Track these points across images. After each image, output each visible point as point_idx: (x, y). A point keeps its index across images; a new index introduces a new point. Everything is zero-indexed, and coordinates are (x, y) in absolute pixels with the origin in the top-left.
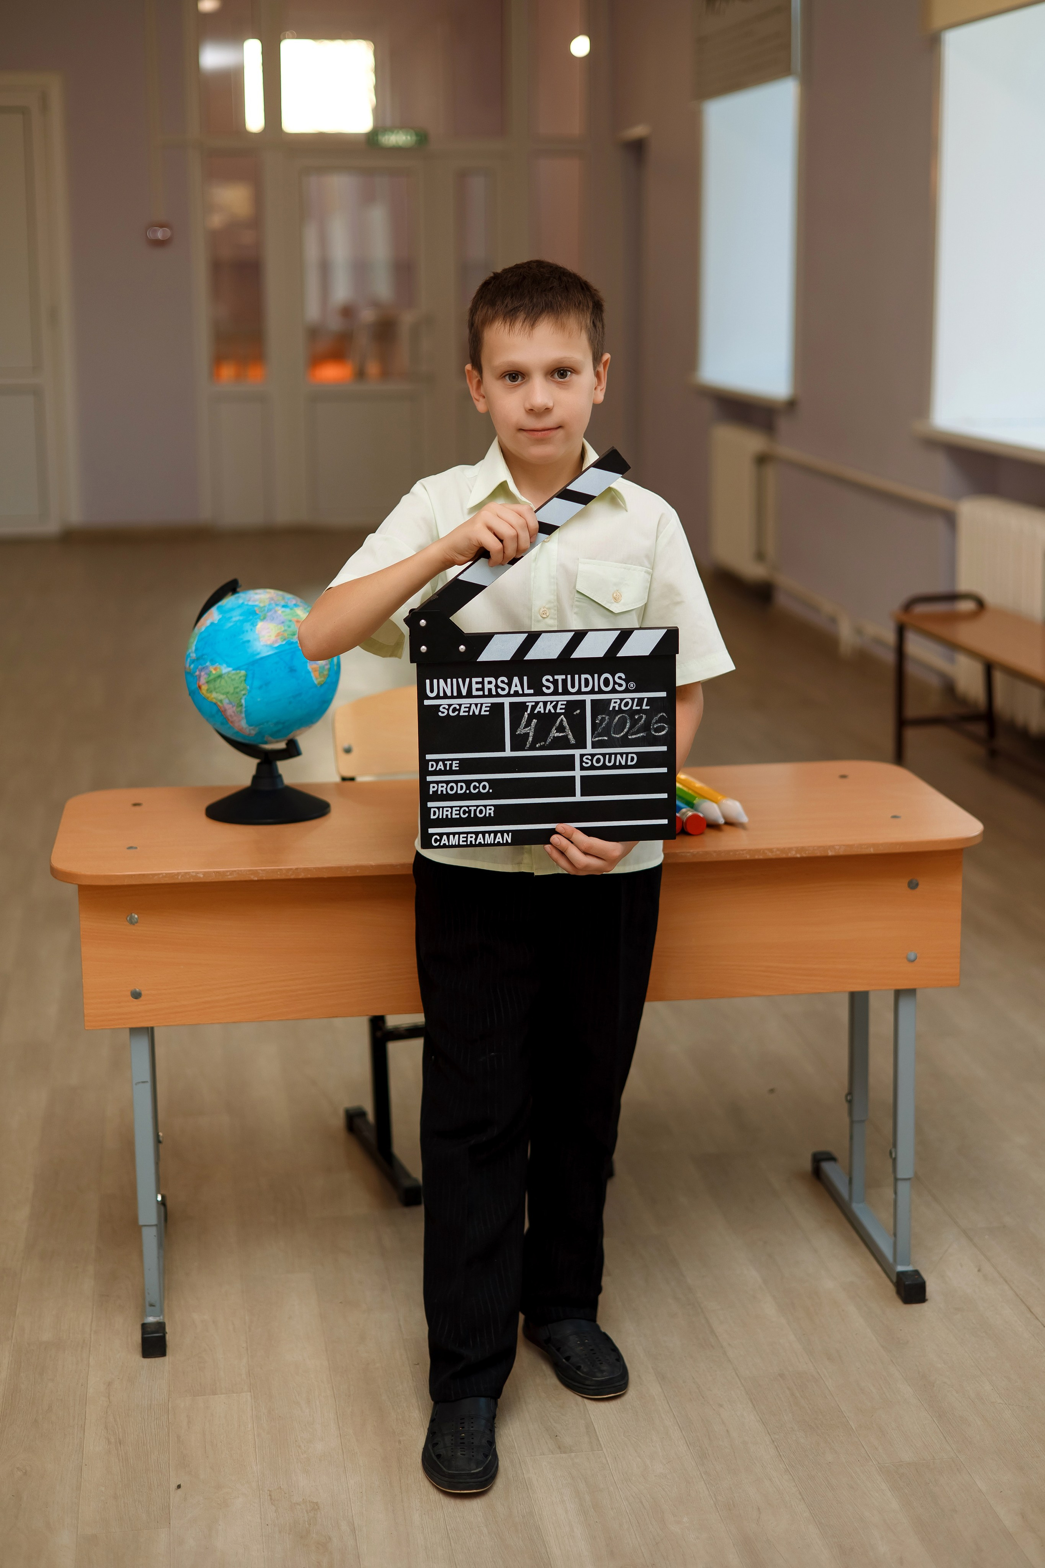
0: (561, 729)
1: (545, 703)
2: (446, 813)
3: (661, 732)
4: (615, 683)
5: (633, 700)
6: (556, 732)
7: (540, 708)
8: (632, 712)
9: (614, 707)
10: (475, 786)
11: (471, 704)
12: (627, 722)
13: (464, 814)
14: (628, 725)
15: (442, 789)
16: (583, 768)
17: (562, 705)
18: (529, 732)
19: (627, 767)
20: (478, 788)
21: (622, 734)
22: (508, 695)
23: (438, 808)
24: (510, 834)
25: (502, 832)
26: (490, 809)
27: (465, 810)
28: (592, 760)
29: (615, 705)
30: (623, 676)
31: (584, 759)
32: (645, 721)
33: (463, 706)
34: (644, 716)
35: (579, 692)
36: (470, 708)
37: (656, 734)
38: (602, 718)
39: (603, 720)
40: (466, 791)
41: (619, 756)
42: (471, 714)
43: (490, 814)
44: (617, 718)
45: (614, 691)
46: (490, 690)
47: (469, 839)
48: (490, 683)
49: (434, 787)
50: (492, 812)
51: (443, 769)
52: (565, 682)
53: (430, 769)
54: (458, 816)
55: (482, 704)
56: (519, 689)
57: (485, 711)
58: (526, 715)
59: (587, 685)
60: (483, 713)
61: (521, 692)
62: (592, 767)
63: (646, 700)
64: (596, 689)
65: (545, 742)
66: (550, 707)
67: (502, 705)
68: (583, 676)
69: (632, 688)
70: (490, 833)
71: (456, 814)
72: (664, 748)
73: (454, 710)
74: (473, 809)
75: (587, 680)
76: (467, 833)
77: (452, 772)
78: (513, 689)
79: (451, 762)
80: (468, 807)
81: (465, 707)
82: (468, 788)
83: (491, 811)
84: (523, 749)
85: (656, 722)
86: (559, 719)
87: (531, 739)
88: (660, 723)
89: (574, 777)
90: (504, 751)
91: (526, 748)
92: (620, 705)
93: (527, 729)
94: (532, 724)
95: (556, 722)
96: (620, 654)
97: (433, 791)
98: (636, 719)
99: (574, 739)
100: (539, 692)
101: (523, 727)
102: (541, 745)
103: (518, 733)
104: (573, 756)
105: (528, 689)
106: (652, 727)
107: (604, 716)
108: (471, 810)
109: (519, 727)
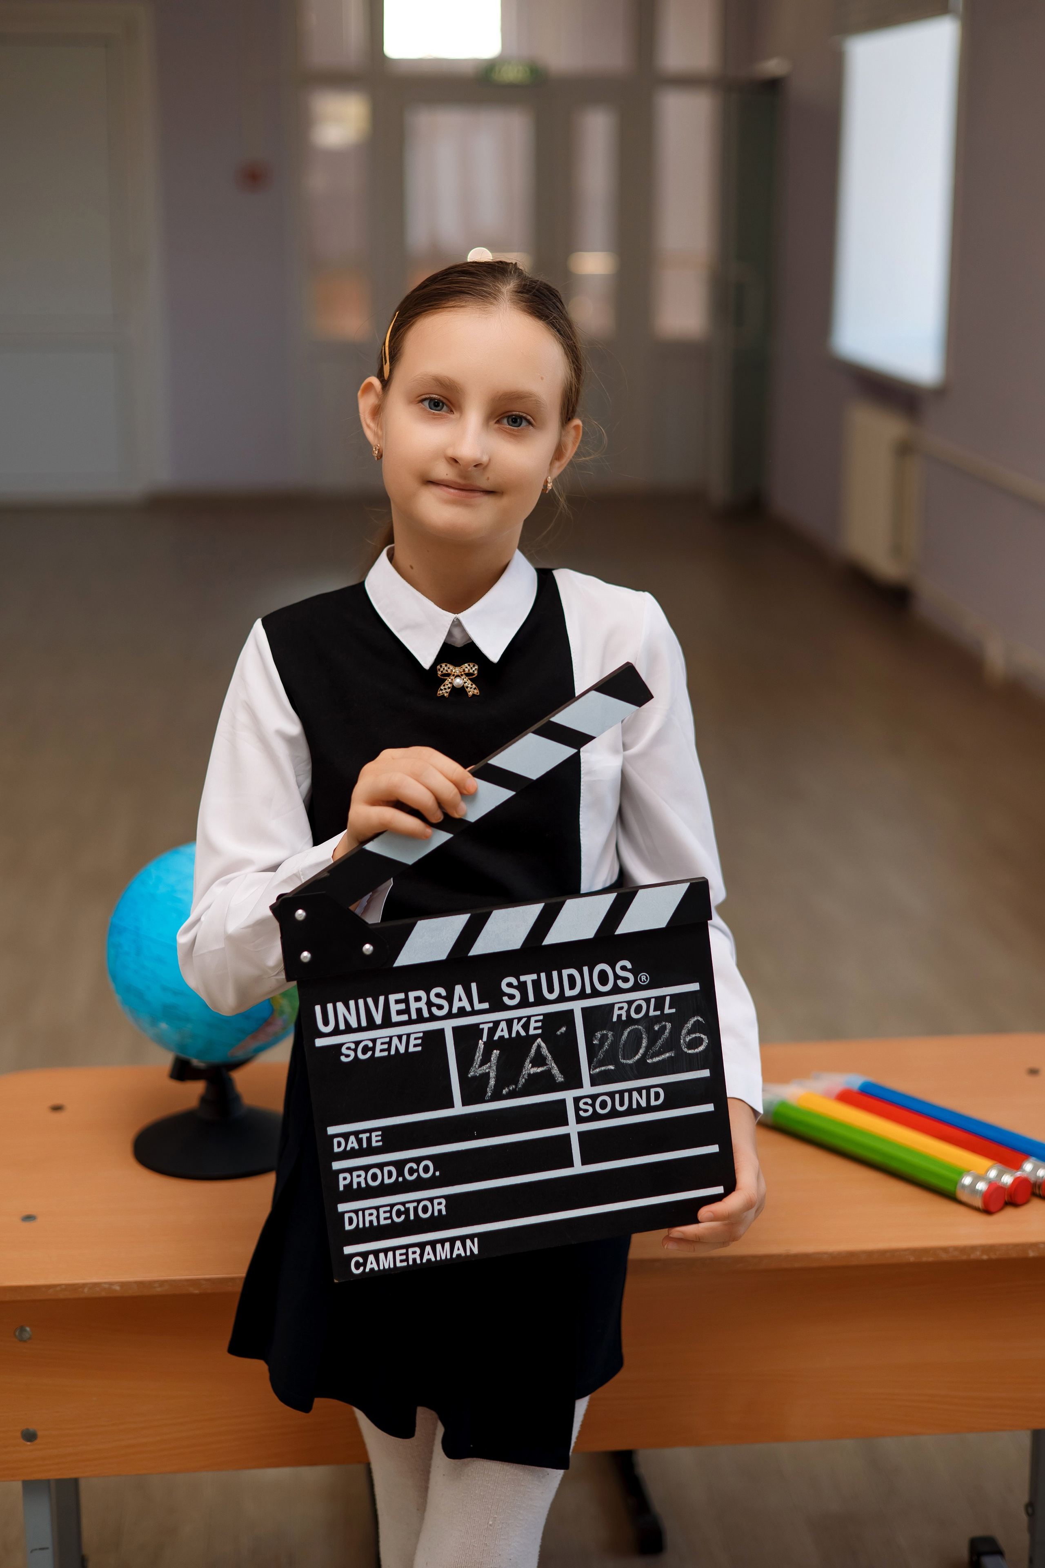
0: (539, 1060)
1: (509, 1022)
2: (370, 1218)
3: (697, 1048)
4: (617, 977)
5: (648, 1000)
6: (532, 1067)
7: (502, 1031)
8: (648, 1022)
9: (620, 1016)
10: (411, 1169)
11: (391, 1038)
12: (642, 1038)
13: (398, 1216)
14: (644, 1043)
15: (359, 1180)
16: (580, 1120)
17: (536, 1021)
18: (489, 1072)
19: (650, 1109)
20: (417, 1171)
22: (450, 1016)
23: (356, 1212)
24: (476, 1240)
25: (463, 1239)
26: (440, 1204)
27: (398, 1211)
28: (593, 1105)
29: (620, 1012)
30: (629, 966)
31: (581, 1105)
32: (671, 1033)
33: (379, 1042)
34: (669, 1025)
35: (562, 998)
36: (389, 1043)
37: (690, 1052)
38: (603, 1036)
39: (604, 1038)
40: (397, 1179)
41: (635, 1095)
43: (440, 1211)
44: (626, 1033)
45: (616, 990)
46: (419, 1011)
47: (411, 1257)
48: (418, 1001)
49: (345, 1179)
50: (443, 1207)
51: (357, 1147)
52: (537, 984)
53: (336, 1150)
54: (389, 1221)
55: (408, 1035)
56: (465, 1003)
57: (415, 1046)
58: (481, 1045)
59: (572, 986)
60: (411, 1049)
61: (468, 1009)
62: (596, 1117)
63: (668, 999)
64: (588, 990)
65: (516, 1084)
66: (517, 1027)
67: (441, 1032)
68: (565, 973)
69: (644, 982)
70: (442, 1242)
71: (385, 1219)
72: (706, 1073)
73: (365, 1050)
74: (411, 1206)
75: (571, 978)
76: (407, 1247)
77: (371, 1151)
78: (456, 1005)
79: (368, 1135)
80: (403, 1204)
81: (382, 1044)
82: (400, 1173)
83: (440, 1207)
84: (483, 1101)
85: (689, 1033)
86: (534, 1045)
87: (492, 1083)
88: (695, 1033)
89: (567, 1136)
90: (452, 1106)
91: (486, 1098)
92: (628, 1011)
93: (484, 1067)
94: (492, 1059)
95: (530, 1051)
96: (620, 931)
97: (345, 1186)
98: (656, 1031)
99: (562, 1074)
100: (498, 1006)
101: (478, 1063)
102: (510, 1090)
103: (471, 1074)
104: (563, 1102)
105: (480, 1002)
106: (682, 1041)
107: (605, 1032)
108: (409, 1208)
109: (471, 1065)
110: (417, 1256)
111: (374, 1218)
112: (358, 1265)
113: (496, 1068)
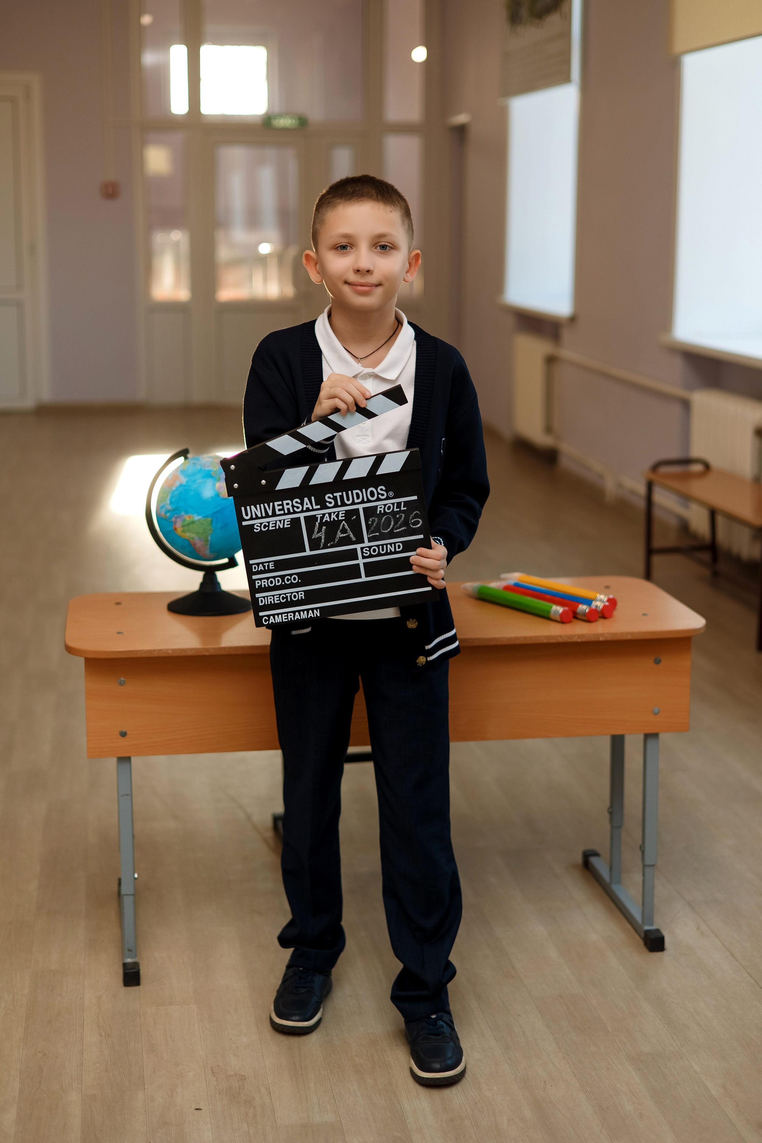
0: (344, 531)
1: (330, 514)
2: (270, 600)
3: (417, 525)
4: (378, 494)
5: (393, 504)
6: (341, 534)
7: (327, 518)
8: (393, 513)
9: (380, 511)
10: (288, 579)
11: (276, 521)
12: (391, 521)
13: (283, 599)
14: (392, 523)
15: (265, 583)
16: (364, 557)
17: (342, 514)
18: (321, 536)
19: (396, 552)
20: (291, 580)
21: (389, 530)
22: (302, 511)
23: (264, 597)
24: (318, 610)
25: (312, 609)
26: (301, 594)
27: (283, 597)
30: (384, 488)
31: (364, 551)
32: (404, 518)
33: (271, 523)
34: (403, 515)
35: (353, 503)
36: (276, 524)
37: (414, 527)
38: (373, 520)
40: (282, 583)
41: (389, 546)
42: (277, 527)
44: (384, 519)
45: (378, 499)
46: (288, 509)
47: (289, 617)
48: (287, 504)
49: (258, 583)
50: (303, 595)
51: (263, 569)
52: (342, 497)
53: (254, 570)
54: (279, 602)
55: (284, 520)
56: (309, 506)
57: (287, 525)
58: (317, 524)
59: (358, 498)
60: (286, 526)
61: (311, 508)
62: (371, 556)
63: (403, 503)
64: (365, 500)
65: (334, 541)
66: (333, 516)
67: (299, 518)
68: (355, 492)
69: (391, 496)
70: (303, 611)
71: (277, 600)
72: (422, 536)
73: (265, 526)
74: (289, 595)
75: (357, 494)
76: (287, 613)
77: (269, 571)
78: (305, 507)
79: (268, 564)
80: (285, 594)
81: (272, 524)
82: (283, 581)
84: (319, 549)
85: (413, 518)
86: (341, 524)
87: (323, 541)
89: (358, 565)
90: (305, 551)
91: (321, 548)
92: (384, 509)
93: (319, 534)
94: (323, 530)
95: (340, 527)
96: (379, 472)
97: (258, 586)
98: (398, 518)
99: (355, 537)
100: (324, 507)
101: (316, 532)
102: (331, 544)
103: (313, 537)
104: (356, 549)
105: (316, 505)
107: (374, 518)
108: (287, 596)
109: (313, 533)
110: (292, 617)
111: (272, 600)
112: (266, 620)
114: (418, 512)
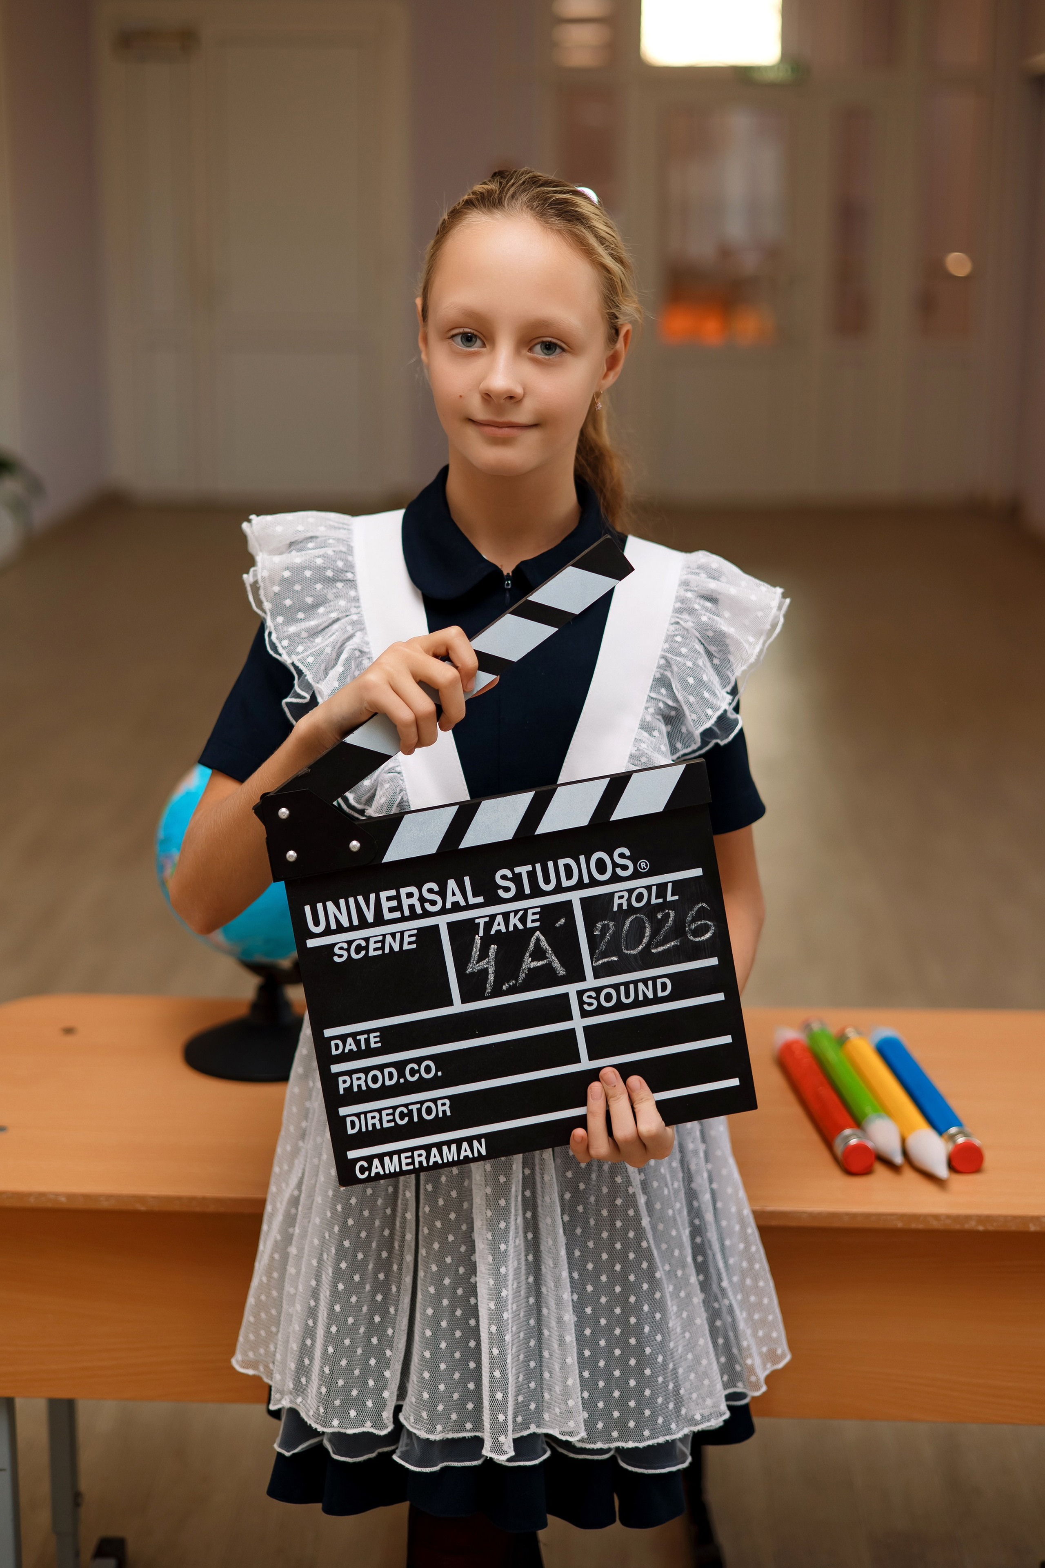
0: (539, 954)
1: (506, 916)
2: (373, 1121)
3: (703, 935)
4: (615, 865)
5: (649, 888)
6: (532, 961)
7: (499, 925)
8: (650, 910)
9: (620, 905)
10: (412, 1070)
11: (384, 936)
12: (645, 927)
13: (402, 1119)
14: (648, 932)
15: (359, 1082)
16: (584, 1014)
17: (533, 914)
18: (487, 968)
19: (657, 1000)
20: (419, 1071)
21: (640, 948)
22: (444, 911)
23: (358, 1115)
24: (483, 1141)
25: (469, 1140)
26: (443, 1104)
27: (401, 1113)
28: (597, 998)
29: (620, 901)
30: (628, 853)
31: (585, 999)
32: (674, 921)
33: (372, 941)
34: (672, 913)
35: (559, 889)
36: (383, 942)
37: (697, 939)
38: (604, 926)
39: (605, 929)
40: (398, 1080)
41: (641, 986)
42: (387, 951)
43: (444, 1112)
44: (628, 923)
45: (615, 879)
46: (412, 907)
47: (417, 1160)
48: (409, 895)
49: (344, 1082)
50: (447, 1108)
51: (355, 1049)
52: (532, 875)
53: (334, 1052)
54: (392, 1124)
55: (402, 933)
56: (459, 898)
57: (410, 943)
58: (478, 939)
59: (569, 876)
60: (406, 947)
61: (463, 903)
62: (601, 1010)
63: (670, 885)
64: (586, 880)
65: (516, 979)
66: (514, 921)
67: (436, 928)
68: (561, 862)
69: (644, 869)
70: (448, 1143)
71: (388, 1121)
72: (714, 961)
73: (359, 949)
74: (414, 1108)
75: (568, 868)
76: (412, 1150)
77: (370, 1053)
78: (450, 900)
79: (366, 1036)
80: (406, 1106)
81: (375, 942)
82: (401, 1074)
83: (445, 1108)
84: (483, 997)
85: (694, 920)
86: (532, 939)
87: (491, 978)
88: (700, 920)
89: (572, 1031)
90: (451, 1004)
91: (486, 995)
92: (629, 900)
93: (482, 963)
94: (490, 954)
95: (529, 945)
96: (616, 816)
97: (345, 1089)
98: (659, 919)
99: (563, 967)
100: (493, 899)
101: (476, 959)
102: (510, 985)
103: (469, 970)
104: (566, 995)
105: (474, 896)
106: (687, 929)
107: (606, 922)
108: (412, 1110)
109: (469, 961)
110: (423, 1159)
111: (376, 1121)
112: (362, 1170)
113: (495, 963)
114: (704, 905)
